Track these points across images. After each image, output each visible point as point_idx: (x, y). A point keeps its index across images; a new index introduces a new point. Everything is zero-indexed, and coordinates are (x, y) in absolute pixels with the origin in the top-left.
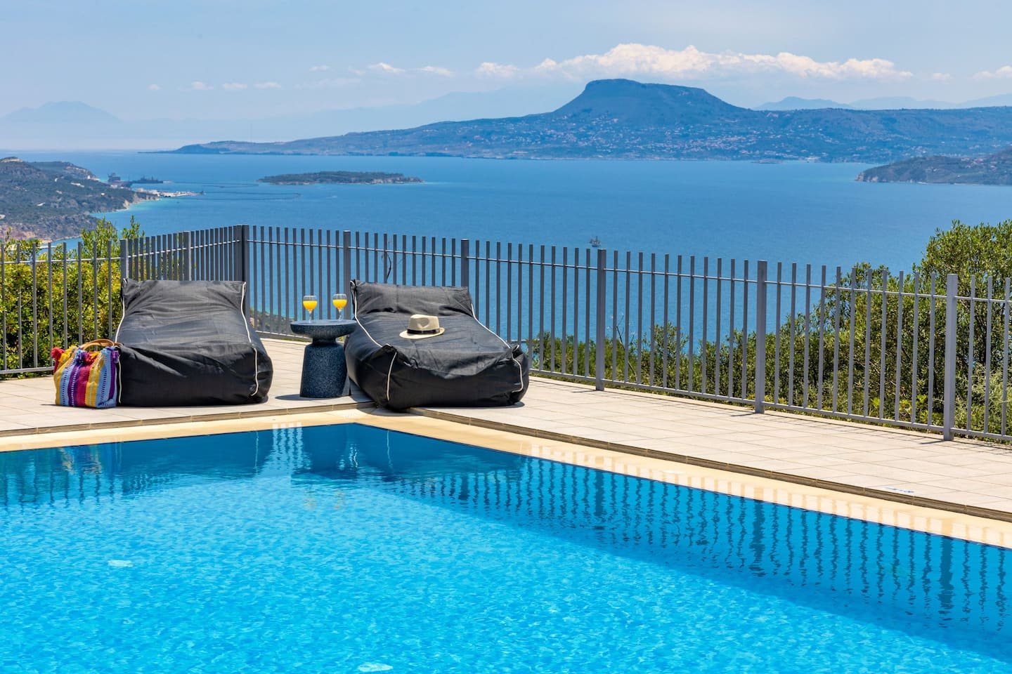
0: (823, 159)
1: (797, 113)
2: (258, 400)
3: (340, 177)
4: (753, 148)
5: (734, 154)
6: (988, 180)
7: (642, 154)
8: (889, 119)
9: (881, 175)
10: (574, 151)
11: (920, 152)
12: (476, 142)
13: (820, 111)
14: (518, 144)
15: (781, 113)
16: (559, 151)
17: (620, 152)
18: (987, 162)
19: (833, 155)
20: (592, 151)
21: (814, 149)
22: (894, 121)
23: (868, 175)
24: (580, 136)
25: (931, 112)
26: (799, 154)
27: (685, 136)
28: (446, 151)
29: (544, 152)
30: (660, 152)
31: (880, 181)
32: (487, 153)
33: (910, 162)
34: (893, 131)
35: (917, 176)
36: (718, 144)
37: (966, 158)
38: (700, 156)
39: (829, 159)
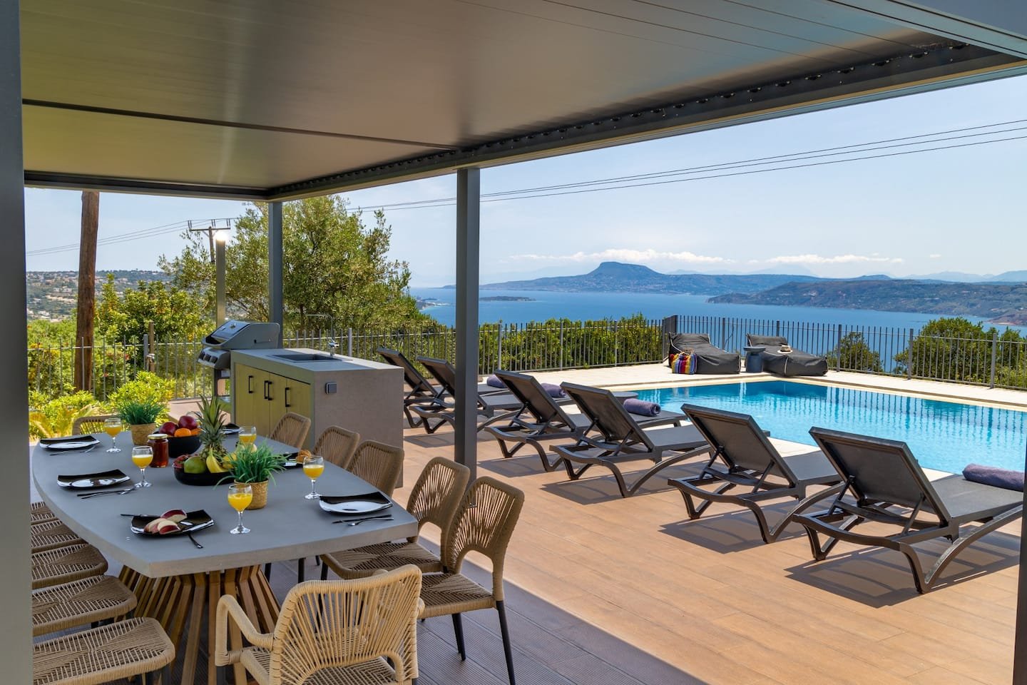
0: (693, 294)
1: (682, 276)
2: (738, 373)
3: (505, 298)
4: (665, 289)
5: (657, 291)
6: (757, 303)
7: (622, 291)
8: (718, 279)
9: (715, 300)
10: (595, 289)
11: (731, 292)
12: (557, 286)
13: (692, 275)
14: (573, 287)
15: (676, 276)
16: (589, 289)
17: (613, 290)
18: (757, 296)
19: (696, 292)
20: (602, 289)
21: (689, 290)
22: (720, 279)
23: (710, 300)
24: (598, 284)
25: (735, 276)
26: (683, 291)
27: (639, 284)
28: (546, 289)
29: (582, 290)
30: (629, 290)
31: (715, 303)
32: (561, 290)
33: (726, 295)
34: (721, 283)
35: (729, 301)
36: (651, 287)
37: (748, 294)
38: (644, 292)
39: (695, 294)
